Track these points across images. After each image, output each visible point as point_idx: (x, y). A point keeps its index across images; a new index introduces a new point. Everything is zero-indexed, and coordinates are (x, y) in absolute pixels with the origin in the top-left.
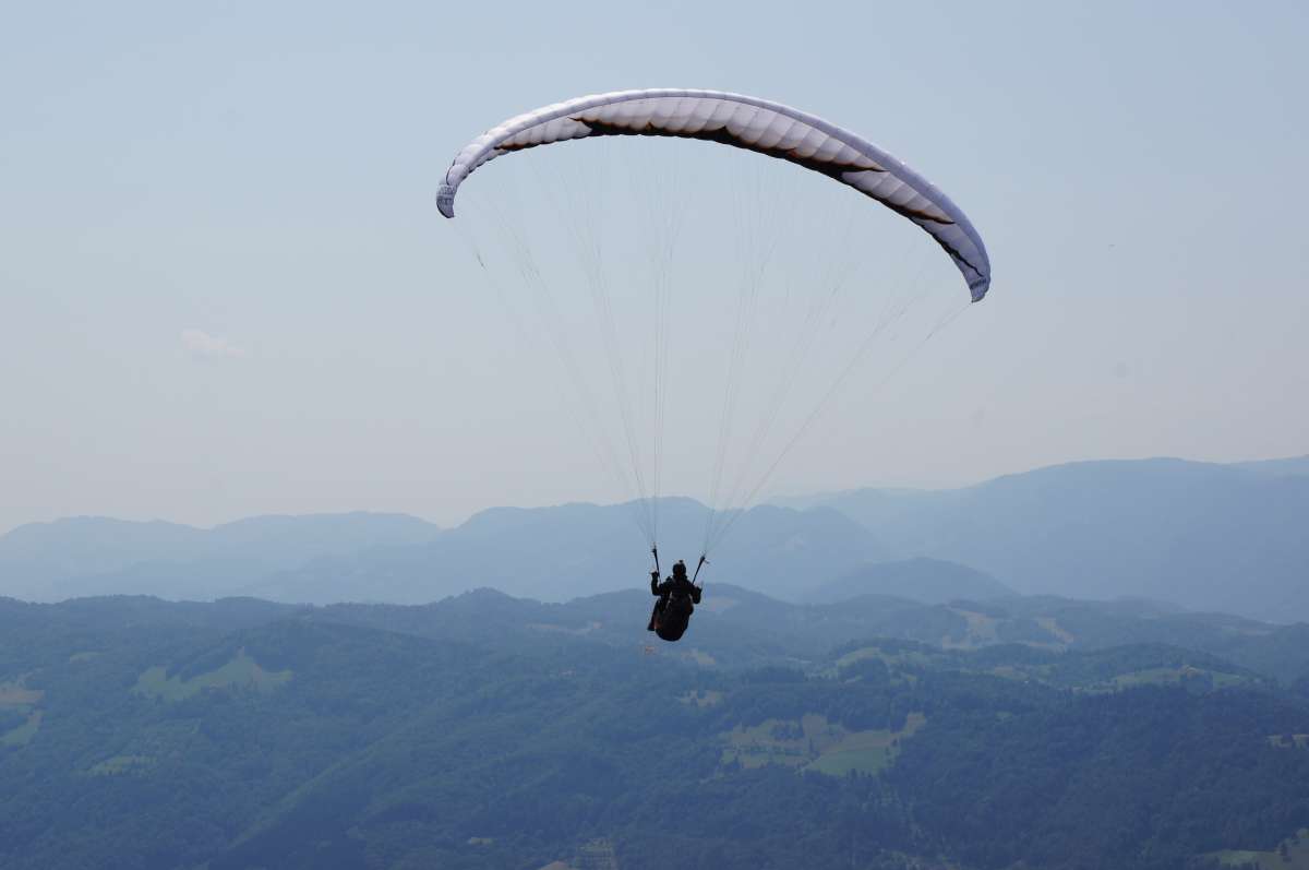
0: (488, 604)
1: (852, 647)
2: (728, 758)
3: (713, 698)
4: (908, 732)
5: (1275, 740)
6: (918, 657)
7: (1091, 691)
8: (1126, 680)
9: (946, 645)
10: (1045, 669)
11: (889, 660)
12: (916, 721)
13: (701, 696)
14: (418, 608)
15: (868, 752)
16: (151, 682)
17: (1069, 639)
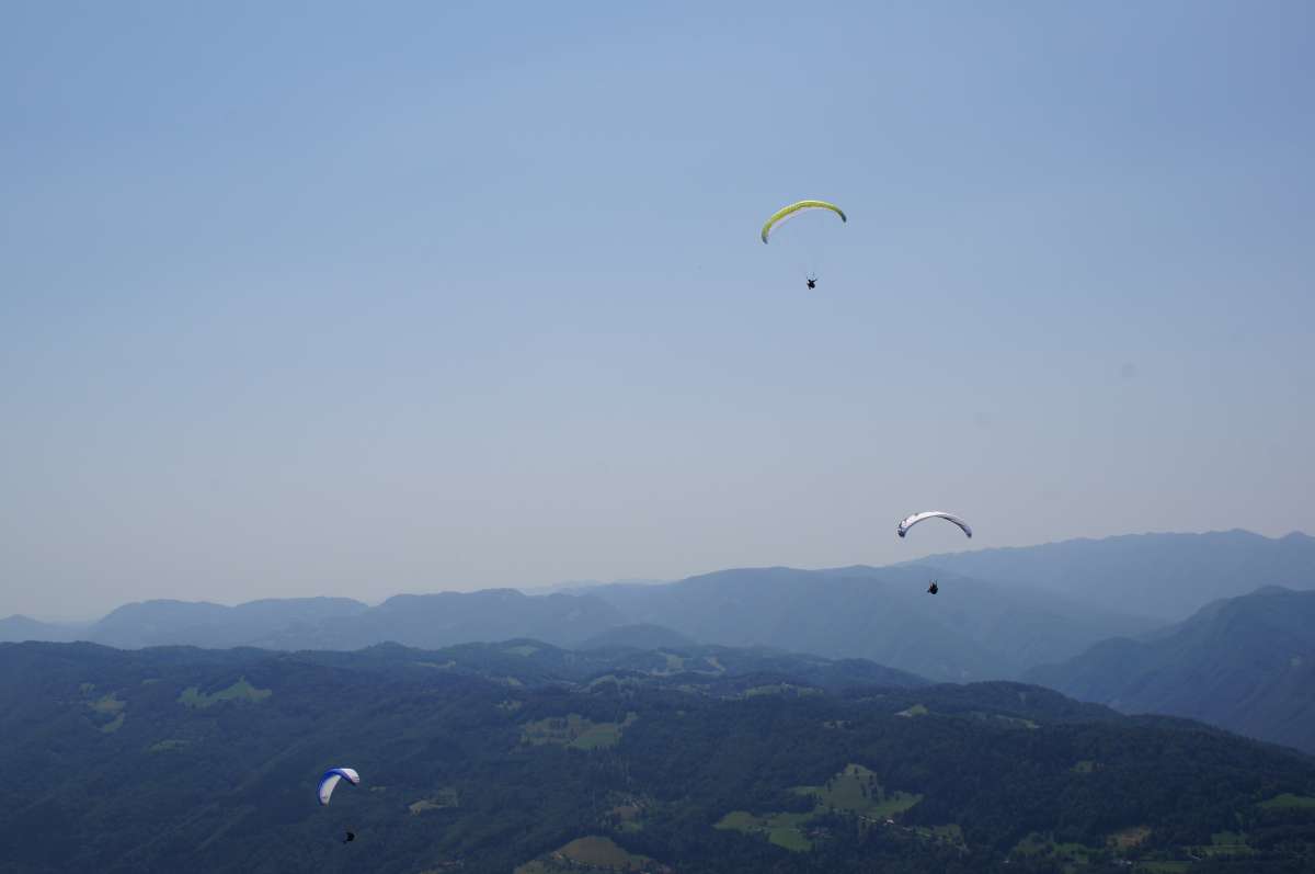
0: (393, 652)
1: (599, 675)
2: (524, 739)
3: (516, 705)
4: (627, 723)
5: (827, 724)
6: (635, 679)
7: (731, 698)
8: (752, 692)
9: (655, 672)
10: (708, 686)
11: (620, 682)
12: (631, 717)
13: (510, 703)
14: (349, 653)
15: (605, 735)
16: (190, 695)
17: (723, 669)
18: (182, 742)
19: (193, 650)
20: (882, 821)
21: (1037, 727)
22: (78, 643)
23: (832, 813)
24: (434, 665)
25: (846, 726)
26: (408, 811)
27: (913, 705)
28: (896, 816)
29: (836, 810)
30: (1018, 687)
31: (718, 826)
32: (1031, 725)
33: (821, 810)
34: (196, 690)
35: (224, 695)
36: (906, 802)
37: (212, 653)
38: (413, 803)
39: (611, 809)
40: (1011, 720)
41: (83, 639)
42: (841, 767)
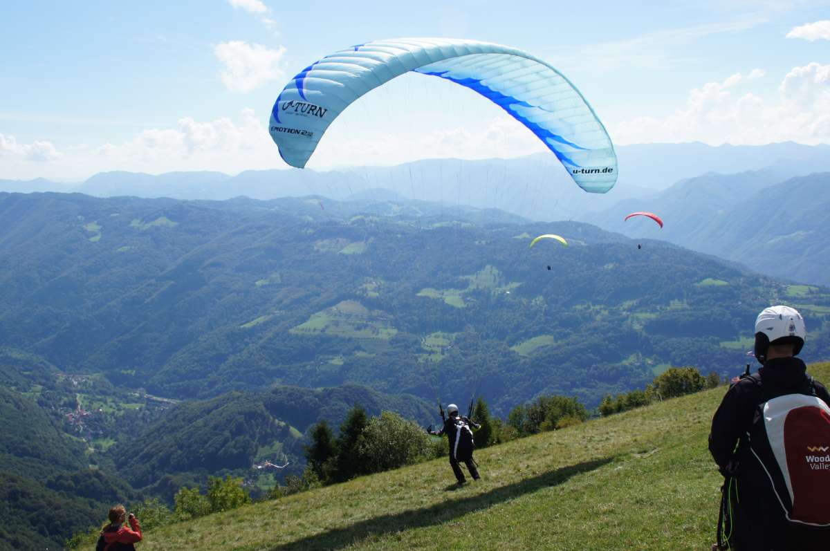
0: (244, 201)
1: (356, 215)
2: (315, 248)
3: (311, 231)
4: (370, 241)
5: (477, 242)
6: (375, 218)
7: (426, 229)
8: (437, 225)
9: (385, 215)
10: (414, 222)
11: (367, 219)
12: (373, 238)
13: (308, 230)
14: (221, 202)
15: (358, 248)
16: (135, 223)
17: (422, 213)
18: (133, 247)
19: (137, 199)
20: (504, 292)
21: (586, 245)
22: (75, 193)
23: (478, 288)
24: (267, 209)
25: (487, 244)
26: (254, 285)
27: (523, 232)
28: (511, 290)
29: (480, 287)
30: (579, 225)
31: (419, 295)
32: (583, 244)
33: (472, 287)
34: (139, 221)
35: (158, 223)
37: (147, 200)
38: (257, 280)
39: (362, 285)
40: (573, 241)
41: (77, 192)
42: (481, 267)
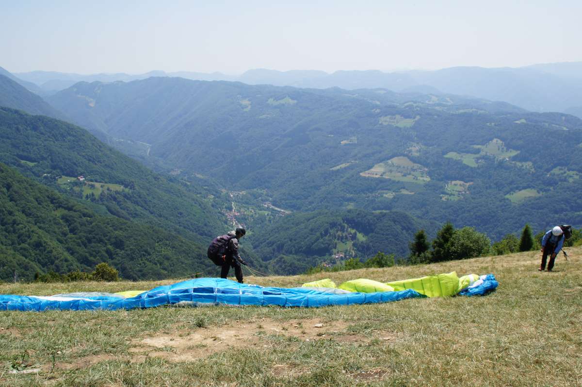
1: (408, 102)
2: (380, 122)
3: (378, 111)
4: (416, 119)
5: (488, 124)
6: (420, 104)
7: (454, 113)
8: (461, 111)
9: (427, 102)
11: (415, 105)
12: (418, 117)
13: (376, 110)
14: (322, 90)
15: (408, 123)
16: (271, 101)
17: (452, 102)
18: (268, 116)
19: (272, 86)
20: (505, 159)
21: (567, 129)
22: (236, 82)
23: (486, 155)
24: (350, 95)
25: (495, 125)
26: (340, 143)
27: (520, 119)
28: (509, 158)
29: (488, 154)
30: (562, 115)
31: (446, 156)
32: (565, 129)
33: (482, 153)
34: (272, 99)
35: (282, 102)
36: (514, 153)
37: (278, 87)
38: (342, 141)
39: (409, 148)
40: (558, 126)
41: (238, 81)
42: (491, 139)
